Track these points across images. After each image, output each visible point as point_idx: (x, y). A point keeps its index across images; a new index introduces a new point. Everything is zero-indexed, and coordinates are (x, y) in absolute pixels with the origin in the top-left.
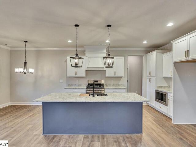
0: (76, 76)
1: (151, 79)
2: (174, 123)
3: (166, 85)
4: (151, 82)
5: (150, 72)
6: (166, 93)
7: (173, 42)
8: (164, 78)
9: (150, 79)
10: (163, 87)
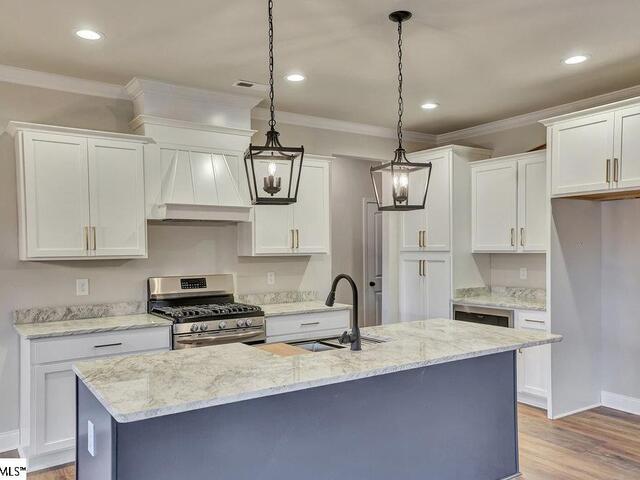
0: (92, 254)
1: (427, 264)
2: (553, 414)
3: (479, 284)
4: (426, 274)
5: (422, 233)
6: (509, 312)
7: (550, 121)
8: (477, 256)
9: (422, 263)
10: (472, 290)
